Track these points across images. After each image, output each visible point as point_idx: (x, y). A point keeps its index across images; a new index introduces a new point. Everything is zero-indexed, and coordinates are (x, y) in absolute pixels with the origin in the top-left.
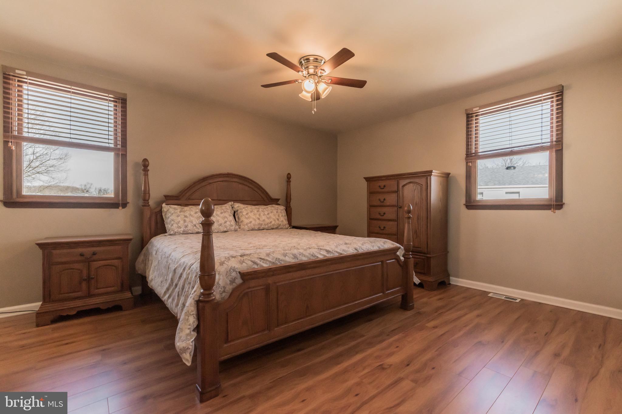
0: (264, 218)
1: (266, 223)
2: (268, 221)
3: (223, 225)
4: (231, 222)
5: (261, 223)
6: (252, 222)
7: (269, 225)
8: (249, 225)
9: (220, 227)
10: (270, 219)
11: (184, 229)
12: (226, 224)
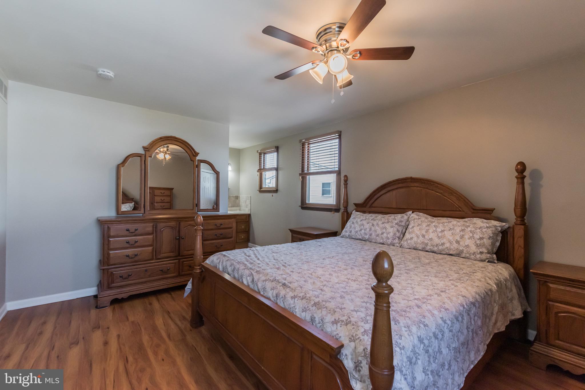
0: (432, 235)
1: (435, 244)
2: (436, 241)
3: (380, 236)
4: (389, 234)
5: (426, 242)
6: (413, 239)
7: (440, 248)
8: (409, 241)
9: (377, 237)
10: (443, 240)
11: (349, 233)
12: (382, 236)
